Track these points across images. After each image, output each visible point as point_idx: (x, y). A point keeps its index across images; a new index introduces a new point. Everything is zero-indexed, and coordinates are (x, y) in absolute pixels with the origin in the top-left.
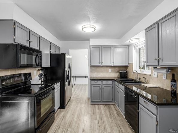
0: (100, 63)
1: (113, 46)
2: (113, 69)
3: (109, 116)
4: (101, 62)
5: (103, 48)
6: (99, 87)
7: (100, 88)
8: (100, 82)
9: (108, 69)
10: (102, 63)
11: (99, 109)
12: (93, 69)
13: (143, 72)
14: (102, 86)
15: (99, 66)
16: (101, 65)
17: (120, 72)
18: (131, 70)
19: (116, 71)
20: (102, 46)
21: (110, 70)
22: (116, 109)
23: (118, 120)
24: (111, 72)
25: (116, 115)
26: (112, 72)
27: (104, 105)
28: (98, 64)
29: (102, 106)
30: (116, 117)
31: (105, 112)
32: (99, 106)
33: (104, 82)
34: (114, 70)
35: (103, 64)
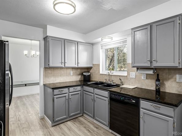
0: (62, 63)
1: (78, 42)
2: (75, 71)
3: (89, 134)
4: (63, 61)
5: (66, 42)
6: (65, 97)
7: (66, 99)
8: (66, 90)
10: (65, 63)
11: (70, 129)
13: (113, 73)
14: (69, 95)
15: (61, 68)
17: (84, 74)
18: (97, 72)
19: (78, 73)
20: (65, 40)
22: (89, 122)
23: (102, 135)
24: (72, 75)
25: (95, 129)
27: (72, 121)
29: (69, 123)
30: (97, 133)
31: (80, 130)
32: (66, 125)
33: (71, 89)
34: (76, 73)
35: (66, 65)
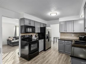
1: (73, 21)
2: (75, 35)
6: (63, 44)
9: (71, 34)
10: (66, 31)
11: (62, 56)
12: (62, 34)
14: (65, 44)
16: (65, 32)
21: (73, 35)
26: (74, 36)
28: (64, 32)
29: (64, 54)
30: (68, 62)
32: (62, 54)
33: (66, 41)
